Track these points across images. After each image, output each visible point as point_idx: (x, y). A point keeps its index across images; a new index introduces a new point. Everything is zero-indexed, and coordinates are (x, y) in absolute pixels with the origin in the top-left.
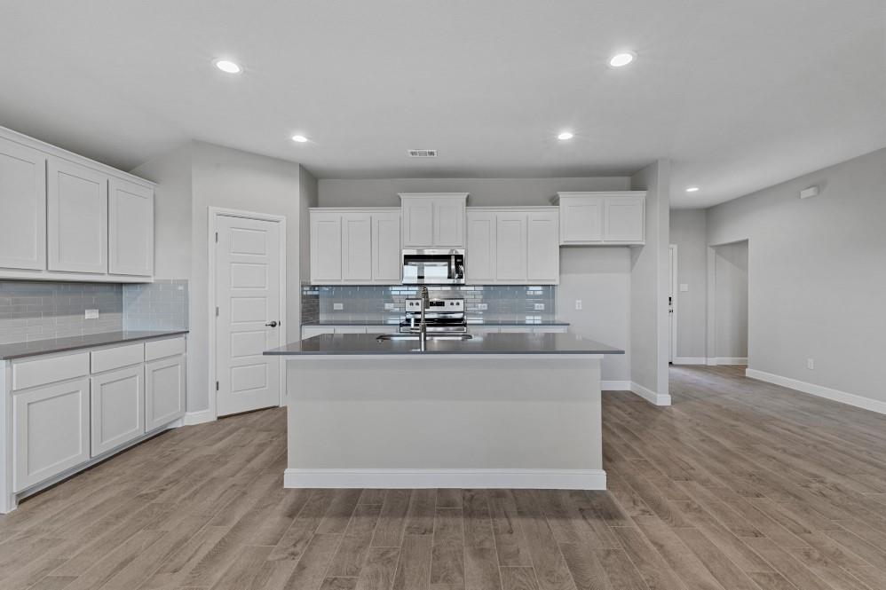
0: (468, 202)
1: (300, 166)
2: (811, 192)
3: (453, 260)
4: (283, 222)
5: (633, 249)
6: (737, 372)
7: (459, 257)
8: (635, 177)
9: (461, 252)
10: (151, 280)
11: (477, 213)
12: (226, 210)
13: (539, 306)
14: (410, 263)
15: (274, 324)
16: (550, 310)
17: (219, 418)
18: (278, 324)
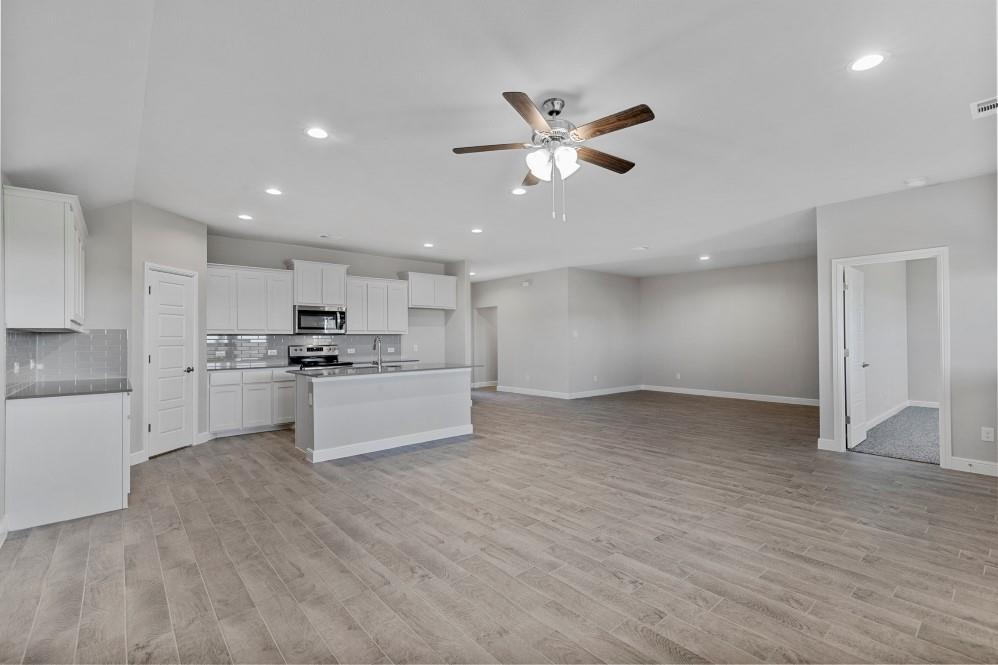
0: (349, 273)
1: (208, 227)
2: (526, 284)
3: (338, 315)
4: (196, 277)
5: (448, 313)
6: (493, 389)
7: (343, 314)
8: (450, 268)
9: (344, 310)
10: (80, 329)
11: (356, 281)
12: (163, 267)
13: (391, 350)
14: (302, 317)
15: (189, 370)
16: (398, 352)
17: (150, 458)
18: (192, 370)
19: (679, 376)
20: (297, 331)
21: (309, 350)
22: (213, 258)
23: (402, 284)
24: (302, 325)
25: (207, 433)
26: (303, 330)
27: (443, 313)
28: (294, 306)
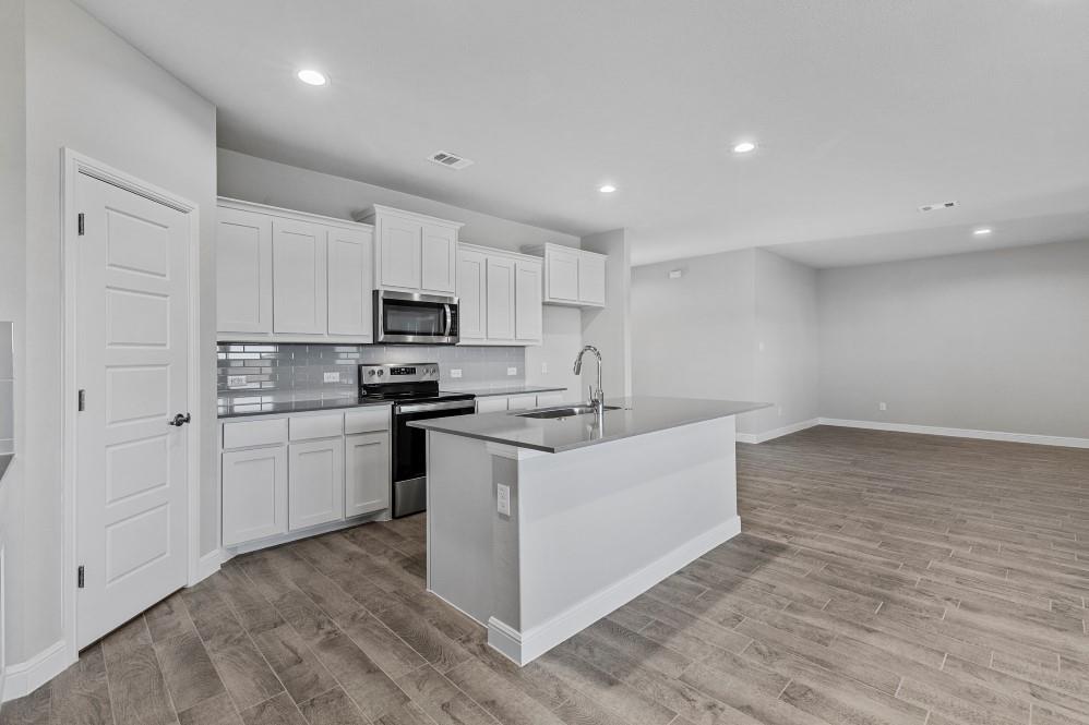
0: (461, 237)
3: (447, 310)
4: (194, 215)
5: (586, 312)
7: (454, 309)
8: (592, 243)
9: (455, 302)
11: (471, 253)
13: (512, 371)
14: (389, 312)
15: (180, 421)
16: (521, 375)
17: (82, 653)
18: (187, 420)
19: (883, 406)
20: (381, 337)
21: (394, 371)
22: (227, 188)
23: (532, 263)
24: (389, 328)
25: (217, 551)
26: (392, 336)
27: (578, 311)
28: (375, 293)
